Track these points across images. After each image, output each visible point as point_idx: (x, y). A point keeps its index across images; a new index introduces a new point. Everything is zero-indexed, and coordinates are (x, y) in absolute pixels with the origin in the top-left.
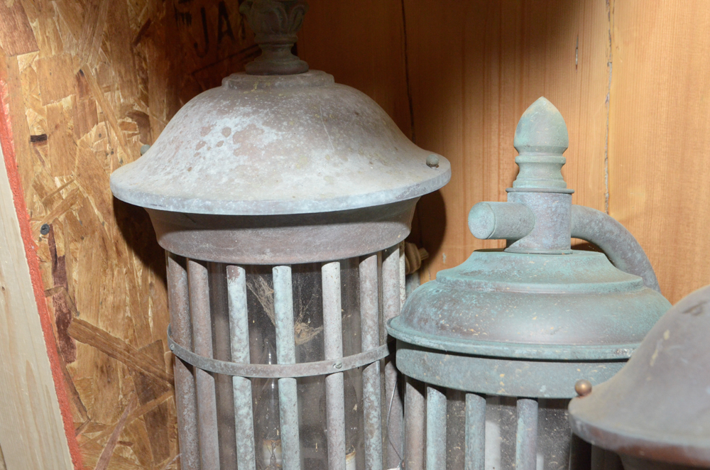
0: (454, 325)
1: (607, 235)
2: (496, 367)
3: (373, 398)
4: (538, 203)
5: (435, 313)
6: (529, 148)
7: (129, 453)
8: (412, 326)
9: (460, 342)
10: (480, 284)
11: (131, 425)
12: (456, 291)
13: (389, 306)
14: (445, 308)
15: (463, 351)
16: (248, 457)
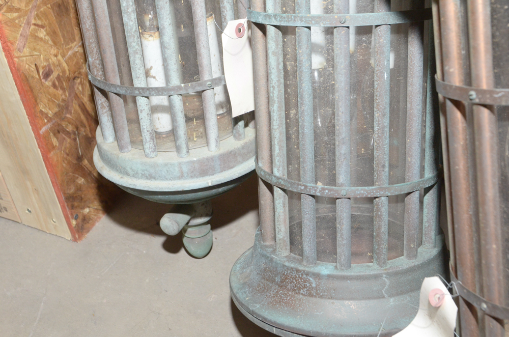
7: (42, 34)
11: (41, 12)
16: (130, 10)
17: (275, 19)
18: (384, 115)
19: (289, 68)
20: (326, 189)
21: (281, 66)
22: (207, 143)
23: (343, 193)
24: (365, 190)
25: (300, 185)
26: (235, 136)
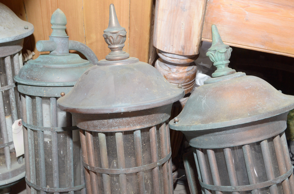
0: (31, 77)
1: (82, 49)
2: (43, 89)
3: (13, 99)
4: (58, 41)
5: (26, 74)
6: (54, 24)
8: (20, 78)
9: (32, 82)
10: (39, 65)
12: (33, 67)
13: (17, 71)
14: (29, 72)
15: (33, 85)
17: (30, 126)
18: (71, 162)
19: (36, 143)
20: (50, 189)
21: (33, 142)
22: (7, 166)
23: (56, 190)
24: (64, 189)
25: (40, 187)
26: (19, 163)
